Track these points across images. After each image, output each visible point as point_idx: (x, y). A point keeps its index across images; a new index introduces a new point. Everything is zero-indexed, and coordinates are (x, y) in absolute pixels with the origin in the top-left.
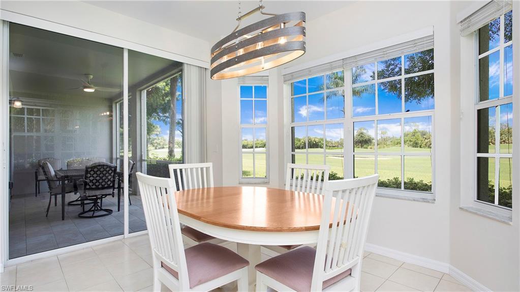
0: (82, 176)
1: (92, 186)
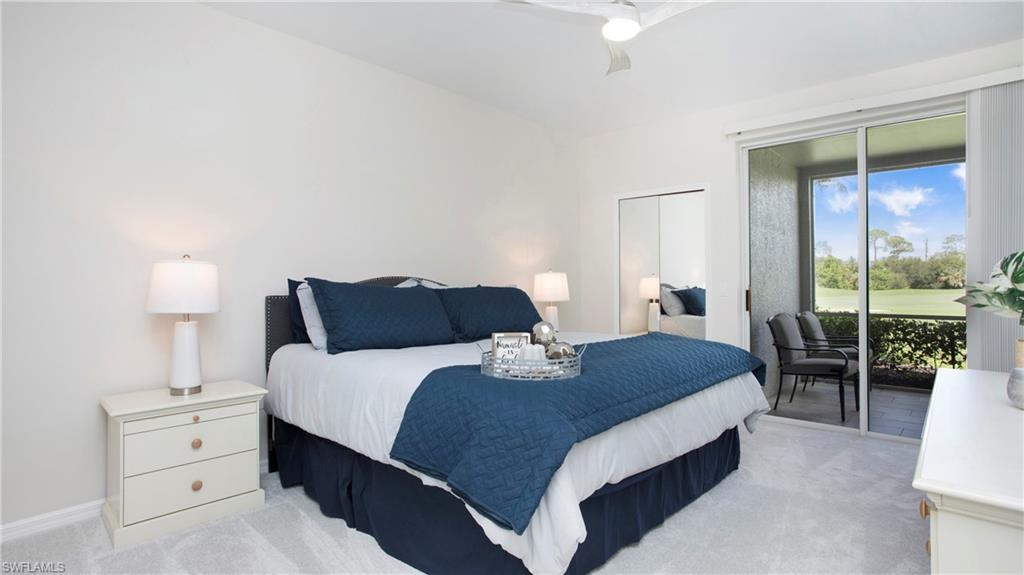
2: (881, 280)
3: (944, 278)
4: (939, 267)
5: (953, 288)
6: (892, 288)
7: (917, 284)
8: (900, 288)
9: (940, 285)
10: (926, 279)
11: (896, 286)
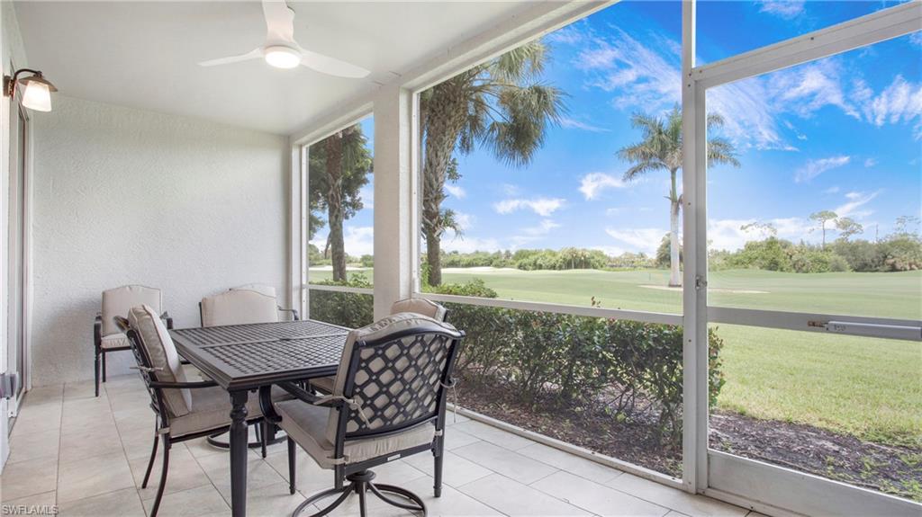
0: (329, 372)
1: (371, 420)
2: (822, 262)
3: (891, 261)
4: (887, 249)
5: (901, 270)
6: (833, 271)
7: (862, 267)
8: (841, 271)
9: (887, 268)
10: (873, 261)
11: (838, 269)
